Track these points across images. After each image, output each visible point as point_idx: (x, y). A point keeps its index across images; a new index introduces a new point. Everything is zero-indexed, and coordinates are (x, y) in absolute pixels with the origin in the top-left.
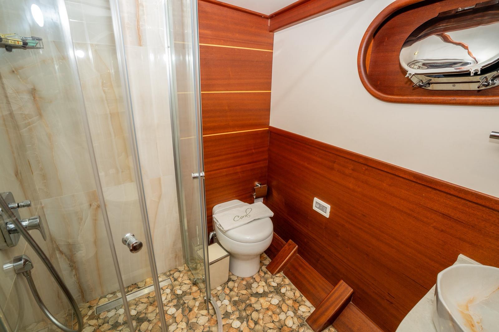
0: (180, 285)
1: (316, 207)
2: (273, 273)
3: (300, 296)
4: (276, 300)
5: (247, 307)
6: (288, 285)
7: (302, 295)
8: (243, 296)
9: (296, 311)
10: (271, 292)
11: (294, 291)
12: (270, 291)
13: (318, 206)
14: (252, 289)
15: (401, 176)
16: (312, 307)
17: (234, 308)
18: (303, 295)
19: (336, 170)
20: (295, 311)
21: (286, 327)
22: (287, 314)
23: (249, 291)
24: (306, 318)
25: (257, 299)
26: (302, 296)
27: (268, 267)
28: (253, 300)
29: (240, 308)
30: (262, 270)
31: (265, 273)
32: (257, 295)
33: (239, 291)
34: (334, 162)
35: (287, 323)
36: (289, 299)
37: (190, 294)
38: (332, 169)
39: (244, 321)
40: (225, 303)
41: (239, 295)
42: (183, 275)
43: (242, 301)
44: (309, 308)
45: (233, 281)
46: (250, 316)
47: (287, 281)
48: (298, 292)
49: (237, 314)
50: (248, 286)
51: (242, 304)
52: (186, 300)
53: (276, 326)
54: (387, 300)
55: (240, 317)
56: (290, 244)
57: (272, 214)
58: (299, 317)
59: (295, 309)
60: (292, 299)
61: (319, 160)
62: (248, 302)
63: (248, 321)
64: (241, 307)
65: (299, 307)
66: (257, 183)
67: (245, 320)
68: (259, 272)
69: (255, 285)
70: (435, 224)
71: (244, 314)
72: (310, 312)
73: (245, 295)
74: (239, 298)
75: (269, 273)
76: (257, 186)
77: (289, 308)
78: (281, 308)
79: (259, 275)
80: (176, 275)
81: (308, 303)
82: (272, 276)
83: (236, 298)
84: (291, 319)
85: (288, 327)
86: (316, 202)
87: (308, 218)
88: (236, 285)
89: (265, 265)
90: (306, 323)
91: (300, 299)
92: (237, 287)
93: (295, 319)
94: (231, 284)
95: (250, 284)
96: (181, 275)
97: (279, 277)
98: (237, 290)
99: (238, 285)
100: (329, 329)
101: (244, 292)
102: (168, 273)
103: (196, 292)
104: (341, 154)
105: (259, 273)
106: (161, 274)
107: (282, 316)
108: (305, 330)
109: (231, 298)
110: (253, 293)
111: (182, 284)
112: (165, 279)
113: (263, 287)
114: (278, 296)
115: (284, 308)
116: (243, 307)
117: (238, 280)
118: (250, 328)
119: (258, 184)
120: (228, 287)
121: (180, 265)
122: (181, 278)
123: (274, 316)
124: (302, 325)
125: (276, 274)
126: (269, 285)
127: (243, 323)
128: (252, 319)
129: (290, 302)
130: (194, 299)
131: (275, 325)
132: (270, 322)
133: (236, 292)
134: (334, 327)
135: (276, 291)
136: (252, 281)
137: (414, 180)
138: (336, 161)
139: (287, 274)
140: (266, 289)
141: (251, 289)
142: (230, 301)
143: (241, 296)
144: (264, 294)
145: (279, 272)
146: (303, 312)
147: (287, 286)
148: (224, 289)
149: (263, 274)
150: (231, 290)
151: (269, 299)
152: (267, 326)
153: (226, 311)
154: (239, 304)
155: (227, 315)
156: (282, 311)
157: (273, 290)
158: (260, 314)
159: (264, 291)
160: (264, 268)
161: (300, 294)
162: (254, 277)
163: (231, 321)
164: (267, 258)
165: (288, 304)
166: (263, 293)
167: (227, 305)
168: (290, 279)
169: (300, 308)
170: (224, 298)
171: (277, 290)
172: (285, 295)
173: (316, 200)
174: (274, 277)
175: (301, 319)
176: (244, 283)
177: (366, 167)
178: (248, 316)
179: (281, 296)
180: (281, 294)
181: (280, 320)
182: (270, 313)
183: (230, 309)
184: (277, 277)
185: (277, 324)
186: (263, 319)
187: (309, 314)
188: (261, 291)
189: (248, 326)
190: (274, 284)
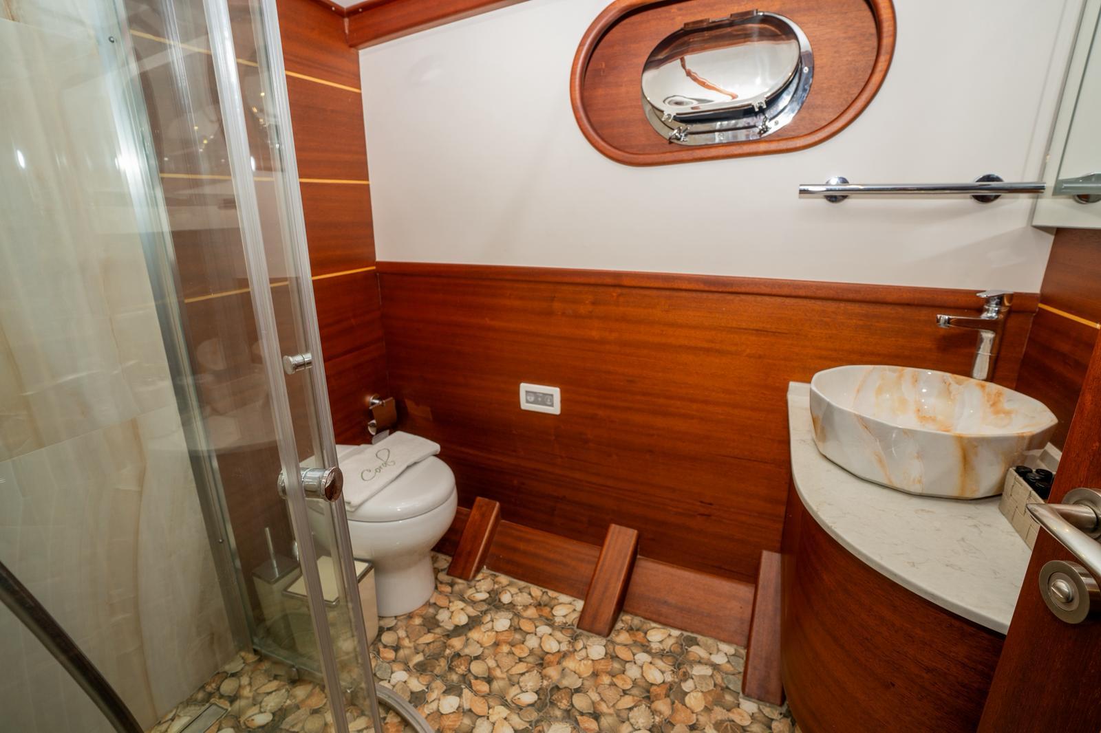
0: (255, 702)
1: (528, 402)
2: (469, 577)
3: (544, 593)
4: (502, 622)
5: (452, 662)
6: (508, 585)
7: (544, 590)
8: (431, 646)
9: (551, 620)
10: (485, 613)
11: (527, 590)
12: (481, 612)
13: (532, 399)
14: (441, 624)
15: (684, 287)
16: (574, 601)
17: (425, 679)
18: (546, 590)
19: (559, 313)
20: (550, 622)
21: (549, 656)
22: (539, 634)
23: (438, 630)
24: (576, 623)
25: (463, 638)
26: (547, 593)
27: (451, 571)
28: (457, 643)
29: (437, 671)
30: (441, 583)
31: (452, 585)
32: (459, 630)
33: (415, 641)
34: (553, 299)
35: (547, 648)
36: (526, 607)
37: (298, 707)
38: (550, 313)
39: (462, 689)
40: (398, 679)
41: (421, 648)
42: (251, 678)
43: (436, 657)
44: (570, 604)
45: (389, 629)
46: (470, 674)
47: (504, 579)
48: (536, 589)
49: (439, 685)
50: (431, 623)
51: (439, 662)
52: (293, 726)
53: (530, 663)
54: (700, 514)
55: (449, 687)
56: (482, 507)
57: (436, 447)
58: (563, 628)
59: (547, 619)
60: (530, 605)
61: (517, 303)
62: (448, 651)
63: (470, 686)
64: (438, 668)
65: (551, 612)
66: (371, 399)
67: (463, 687)
68: (436, 588)
69: (443, 616)
70: (748, 351)
71: (454, 677)
72: (575, 610)
73: (433, 642)
74: (424, 655)
75: (460, 581)
76: (373, 404)
77: (536, 622)
78: (520, 629)
79: (441, 593)
80: (228, 687)
81: (564, 598)
82: (468, 584)
83: (419, 658)
84: (551, 638)
85: (553, 654)
86: (527, 392)
87: (514, 432)
88: (402, 633)
89: (442, 570)
90: (579, 631)
91: (545, 598)
92: (408, 636)
93: (559, 635)
94: (387, 638)
95: (432, 618)
96: (245, 680)
97: (483, 579)
98: (410, 642)
99: (407, 631)
100: (622, 620)
101: (429, 638)
102: (200, 696)
103: (309, 696)
104: (566, 279)
105: (439, 589)
106: (178, 707)
107: (532, 642)
108: (585, 642)
109: (406, 664)
110: (448, 631)
111: (259, 699)
112: (200, 712)
113: (462, 612)
114: (502, 613)
115: (526, 626)
116: (445, 666)
117: (399, 623)
118: (483, 694)
119: (373, 399)
120: (385, 646)
121: (228, 659)
122: (248, 689)
123: (516, 651)
124: (575, 638)
125: (474, 576)
126: (473, 603)
127: (463, 695)
128: (476, 678)
129: (532, 612)
130: (315, 712)
131: (528, 663)
132: (514, 664)
133: (410, 648)
134: (627, 612)
135: (494, 606)
136: (431, 610)
137: (707, 289)
138: (555, 297)
139: (497, 568)
140: (471, 611)
141: (439, 626)
142: (407, 669)
143: (426, 649)
144: (474, 622)
145: (478, 570)
146: (565, 616)
147: (508, 588)
148: (379, 654)
149: (448, 589)
150: (396, 649)
151: (489, 626)
152: (513, 673)
153: (412, 693)
154: (431, 667)
155: (418, 699)
156: (524, 634)
157: (485, 607)
158: (486, 660)
159: (469, 617)
160: (443, 577)
161: (541, 590)
162: (432, 601)
163: (434, 706)
164: (437, 558)
165: (531, 617)
166: (469, 621)
167: (405, 682)
168: (507, 573)
169: (554, 613)
170: (390, 671)
171: (494, 602)
172: (514, 605)
173: (524, 387)
174: (473, 583)
175: (568, 629)
176: (418, 621)
177: (619, 290)
178: (464, 676)
179: (508, 609)
180: (505, 606)
181: (532, 652)
182: (505, 648)
183: (416, 685)
184: (478, 581)
185: (530, 659)
186: (498, 666)
187: (576, 615)
188: (462, 619)
189: (476, 693)
190: (483, 596)
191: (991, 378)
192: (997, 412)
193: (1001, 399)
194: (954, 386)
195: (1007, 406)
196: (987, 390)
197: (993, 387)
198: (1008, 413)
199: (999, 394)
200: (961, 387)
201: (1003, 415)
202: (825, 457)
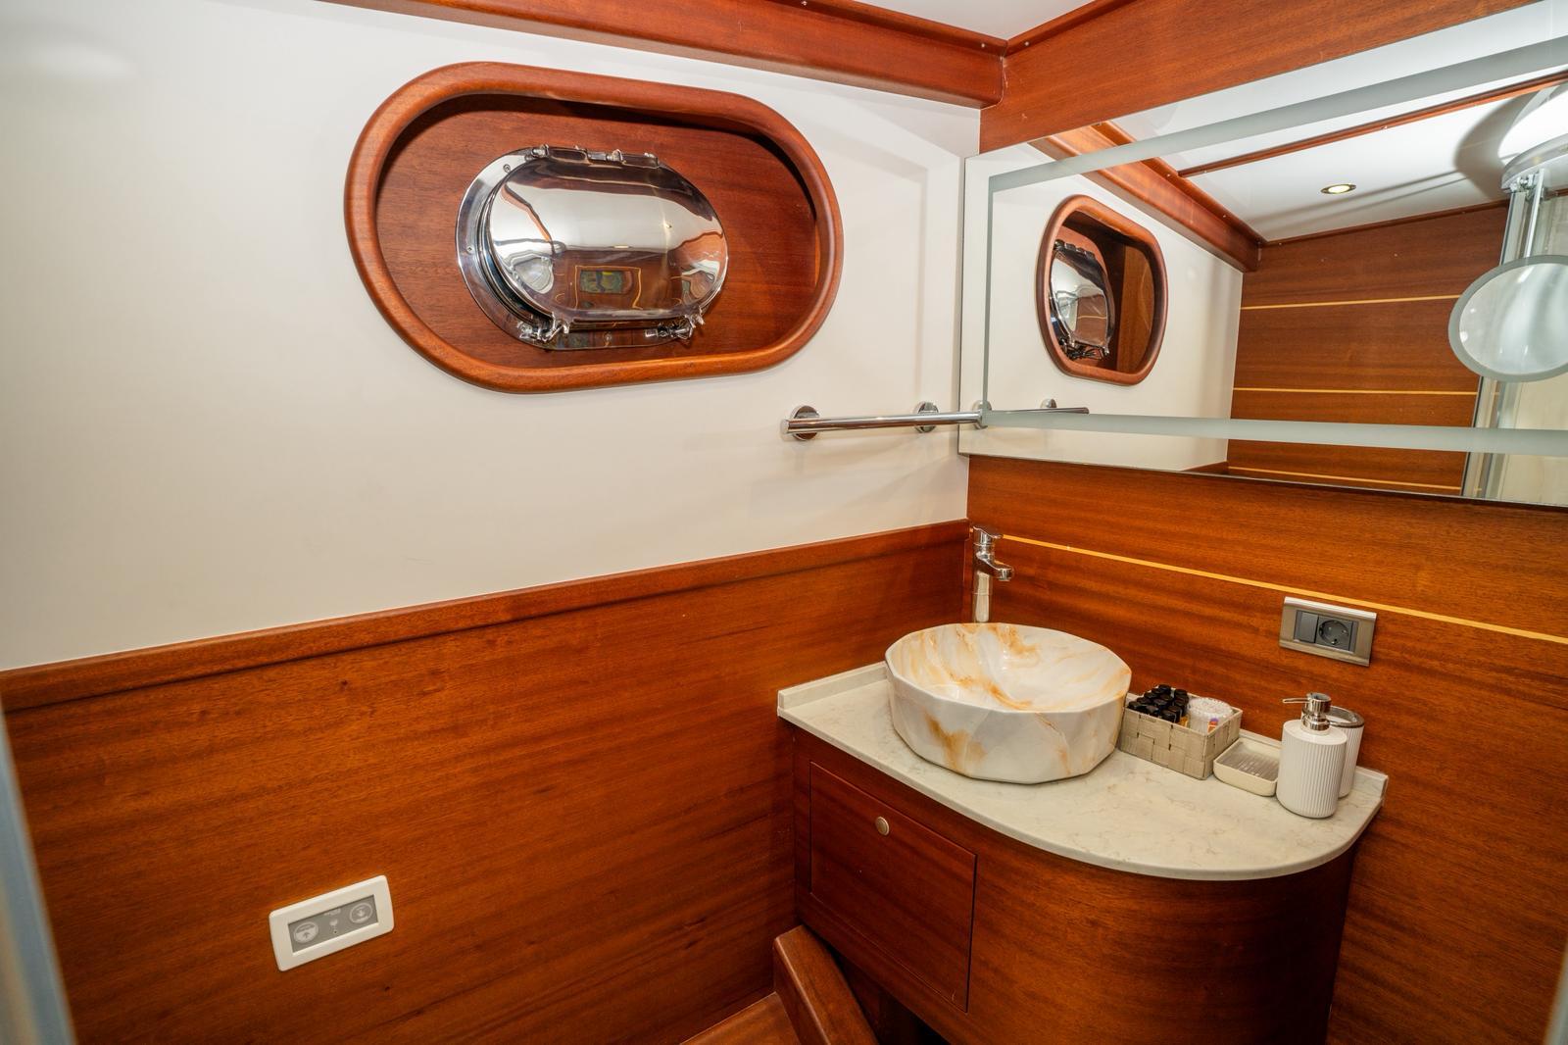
191: (995, 617)
192: (1020, 652)
193: (1017, 636)
194: (969, 637)
195: (1027, 643)
196: (1000, 632)
197: (1005, 627)
198: (1032, 650)
199: (1013, 633)
200: (975, 635)
201: (1027, 654)
202: (922, 758)
